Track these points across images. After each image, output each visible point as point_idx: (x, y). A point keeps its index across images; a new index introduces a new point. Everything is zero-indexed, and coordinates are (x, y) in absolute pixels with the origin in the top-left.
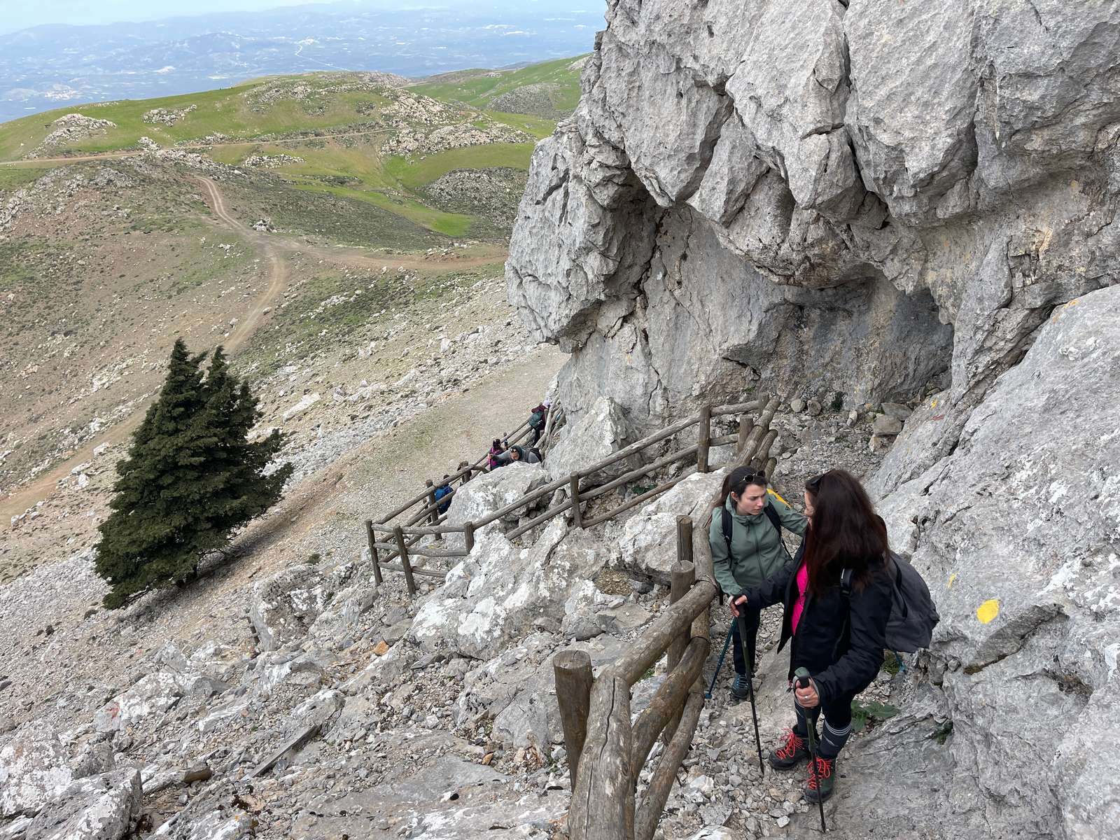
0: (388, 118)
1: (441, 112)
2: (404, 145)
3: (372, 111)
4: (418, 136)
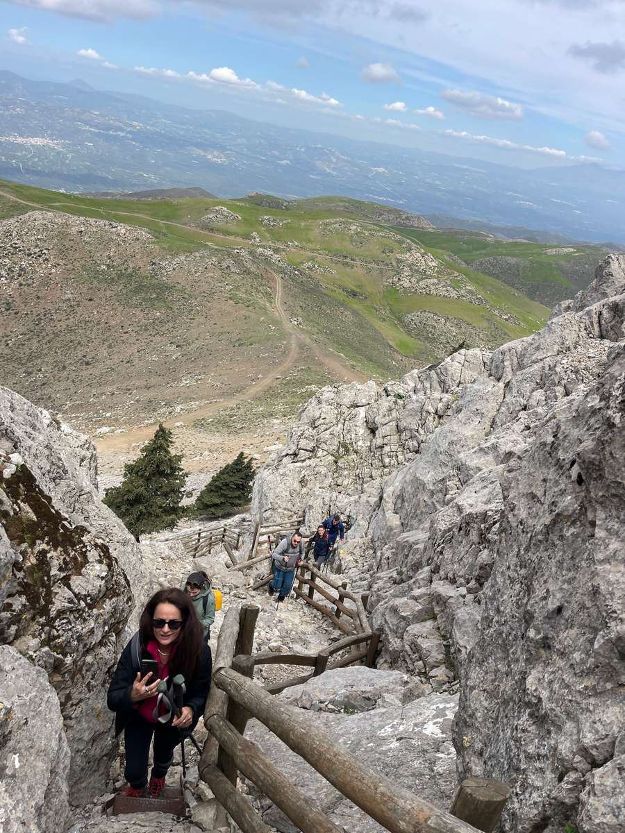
0: (399, 261)
1: (435, 267)
2: (402, 283)
3: (391, 254)
4: (413, 280)
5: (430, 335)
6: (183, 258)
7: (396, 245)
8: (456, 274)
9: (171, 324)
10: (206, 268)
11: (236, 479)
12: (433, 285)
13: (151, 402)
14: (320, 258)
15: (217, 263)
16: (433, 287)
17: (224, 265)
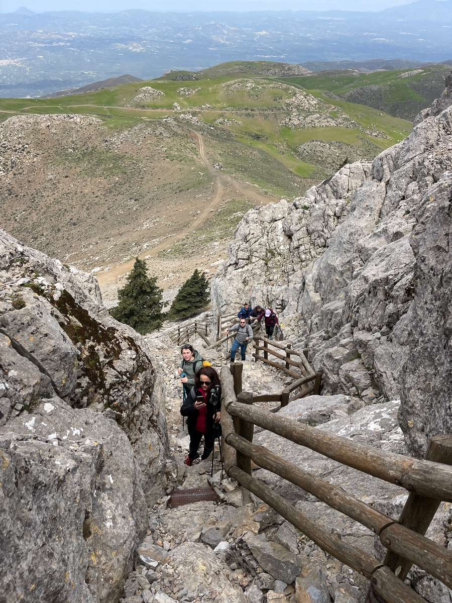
0: (288, 105)
1: (316, 104)
2: (292, 122)
3: (281, 101)
4: (301, 118)
5: (320, 159)
6: (126, 133)
7: (284, 93)
8: (333, 107)
9: (127, 185)
10: (145, 137)
11: (196, 289)
12: (317, 119)
13: (125, 244)
14: (228, 114)
15: (152, 132)
16: (316, 121)
17: (158, 132)
